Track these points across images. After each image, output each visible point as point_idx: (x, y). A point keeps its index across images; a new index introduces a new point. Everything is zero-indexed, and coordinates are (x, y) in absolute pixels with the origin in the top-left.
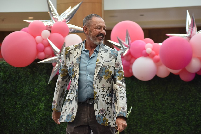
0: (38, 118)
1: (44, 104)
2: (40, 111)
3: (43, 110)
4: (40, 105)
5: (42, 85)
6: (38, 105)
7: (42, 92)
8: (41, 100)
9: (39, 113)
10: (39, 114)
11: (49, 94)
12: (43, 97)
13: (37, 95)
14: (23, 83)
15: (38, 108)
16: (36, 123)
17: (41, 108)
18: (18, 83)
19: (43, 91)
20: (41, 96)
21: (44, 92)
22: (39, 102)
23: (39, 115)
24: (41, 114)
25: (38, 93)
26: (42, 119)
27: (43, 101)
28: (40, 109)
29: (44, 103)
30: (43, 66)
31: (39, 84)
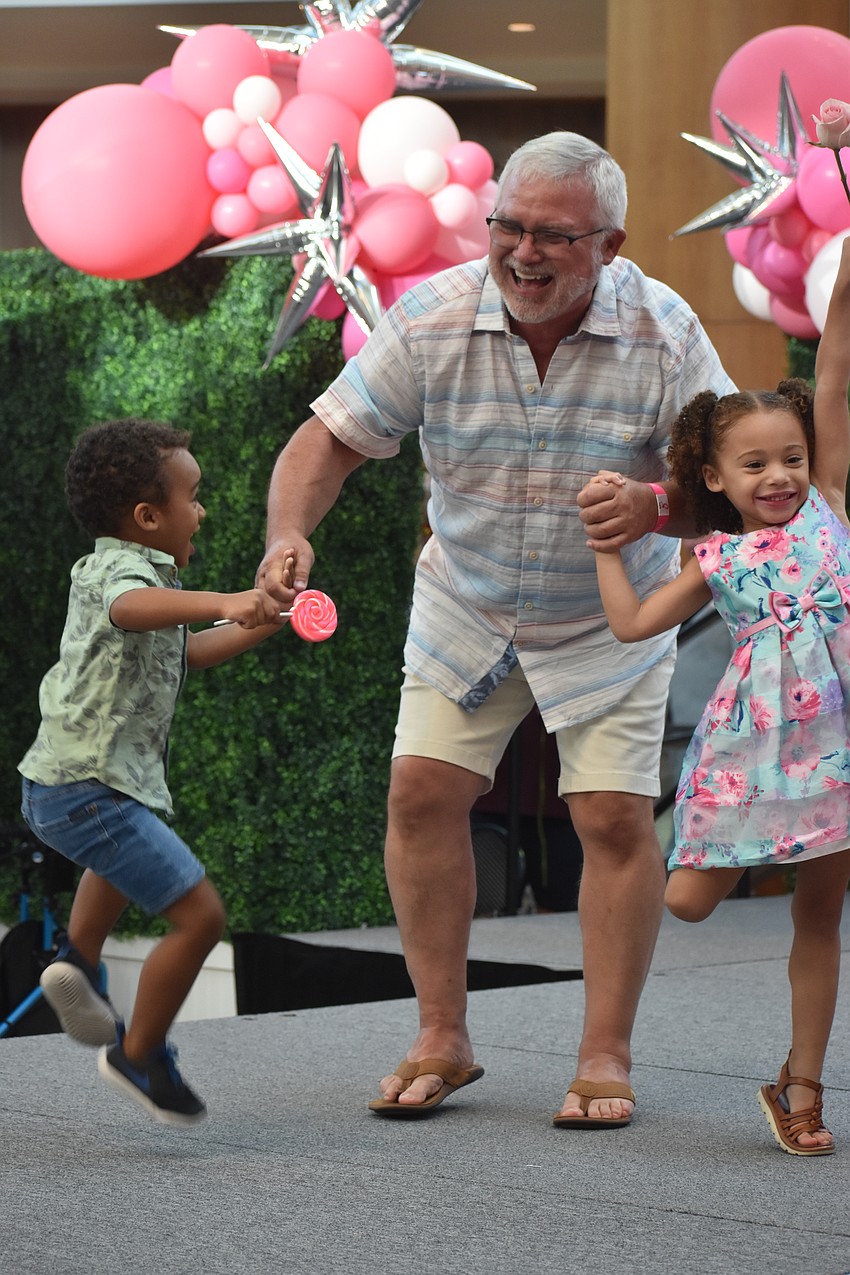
0: (222, 554)
1: (247, 481)
2: (231, 515)
3: (246, 512)
4: (230, 482)
5: (240, 377)
6: (224, 484)
7: (241, 414)
8: (239, 455)
9: (225, 529)
10: (228, 534)
11: (276, 424)
12: (248, 444)
13: (220, 432)
14: (157, 368)
15: (223, 498)
16: (213, 579)
17: (236, 501)
18: (132, 362)
19: (249, 407)
20: (237, 437)
21: (252, 416)
22: (227, 468)
23: (229, 540)
24: (235, 535)
25: (226, 420)
26: (242, 561)
27: (245, 463)
28: (228, 508)
29: (248, 476)
30: (246, 275)
31: (229, 372)
